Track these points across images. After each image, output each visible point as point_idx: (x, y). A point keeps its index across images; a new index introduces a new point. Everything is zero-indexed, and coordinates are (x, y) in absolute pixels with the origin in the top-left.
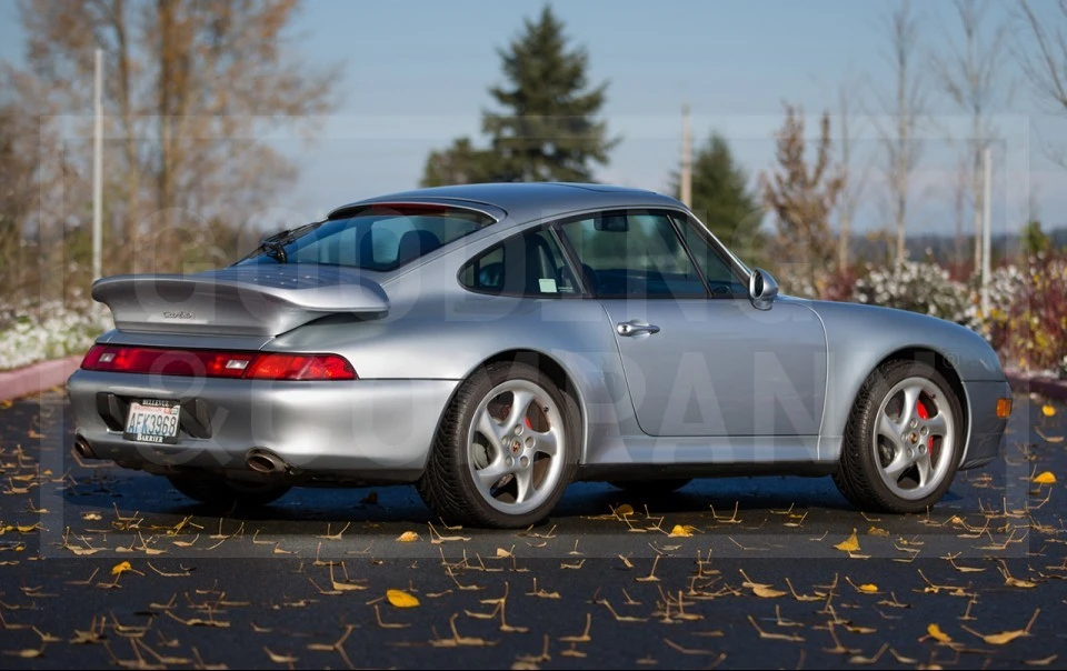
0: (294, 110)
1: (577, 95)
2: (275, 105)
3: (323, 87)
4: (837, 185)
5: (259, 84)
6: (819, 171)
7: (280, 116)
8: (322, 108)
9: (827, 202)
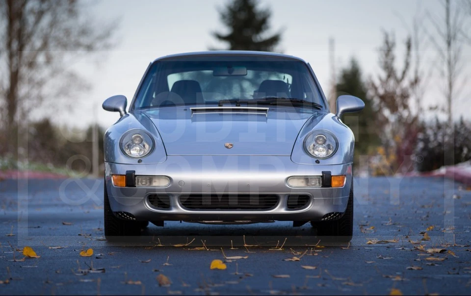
0: (90, 48)
1: (265, 35)
2: (78, 45)
3: (107, 34)
4: (416, 82)
5: (68, 32)
6: (404, 73)
7: (81, 52)
8: (107, 47)
9: (410, 91)
